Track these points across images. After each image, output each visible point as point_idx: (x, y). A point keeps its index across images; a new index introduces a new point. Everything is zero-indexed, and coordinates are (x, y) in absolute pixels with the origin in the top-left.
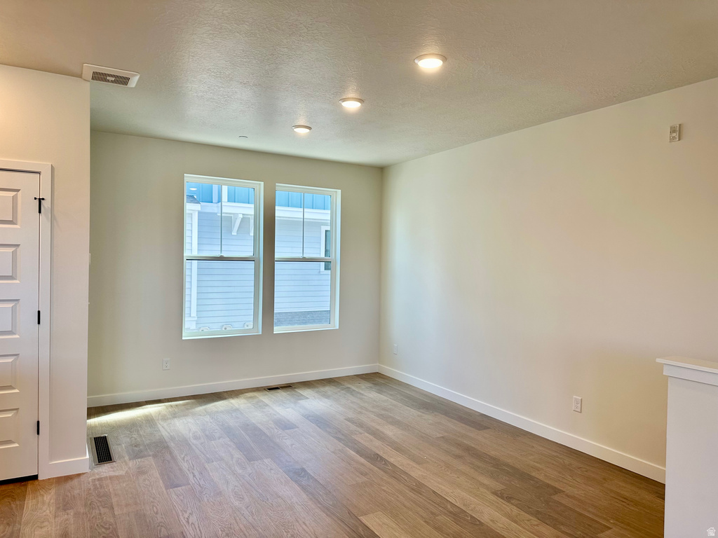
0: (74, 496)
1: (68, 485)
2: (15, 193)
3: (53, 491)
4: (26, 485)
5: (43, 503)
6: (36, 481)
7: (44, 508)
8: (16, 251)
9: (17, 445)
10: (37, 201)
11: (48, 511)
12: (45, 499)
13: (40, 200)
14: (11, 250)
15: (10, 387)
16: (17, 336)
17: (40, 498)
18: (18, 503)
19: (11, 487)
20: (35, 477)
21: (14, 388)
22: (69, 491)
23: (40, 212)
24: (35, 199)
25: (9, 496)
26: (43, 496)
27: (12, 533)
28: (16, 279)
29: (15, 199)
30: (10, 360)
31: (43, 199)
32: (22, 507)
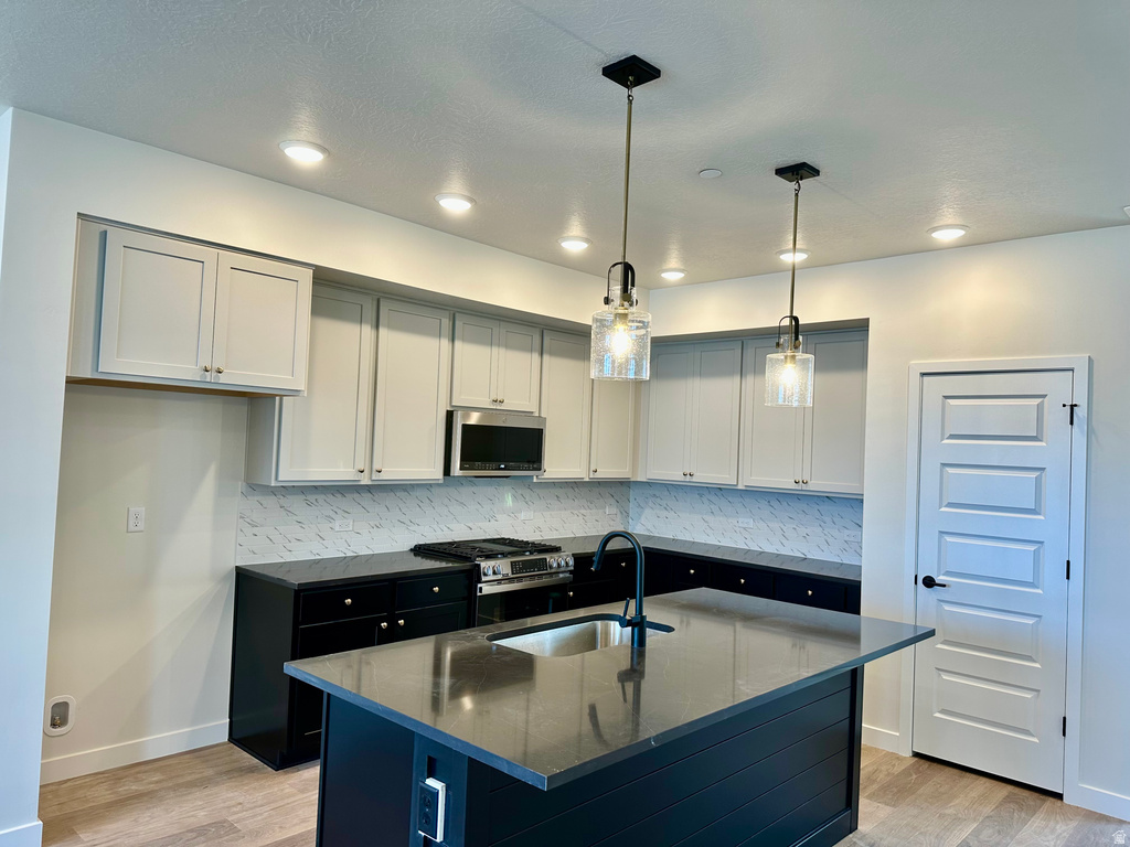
0: (1097, 843)
1: (1098, 827)
2: (1041, 400)
3: (1073, 824)
4: (1044, 801)
5: (1053, 831)
6: (1059, 802)
7: (1050, 837)
8: (1041, 475)
9: (1036, 740)
10: (1068, 408)
11: (1052, 843)
12: (1058, 827)
13: (1072, 406)
14: (1034, 475)
15: (1029, 658)
16: (1040, 591)
17: (1052, 823)
18: (1023, 815)
19: (1026, 793)
20: (1059, 796)
21: (1034, 661)
22: (1095, 834)
23: (1072, 423)
24: (1064, 406)
25: (1017, 803)
26: (1057, 822)
27: (998, 844)
28: (1040, 514)
29: (1040, 408)
30: (1030, 621)
31: (1076, 405)
32: (1025, 822)
